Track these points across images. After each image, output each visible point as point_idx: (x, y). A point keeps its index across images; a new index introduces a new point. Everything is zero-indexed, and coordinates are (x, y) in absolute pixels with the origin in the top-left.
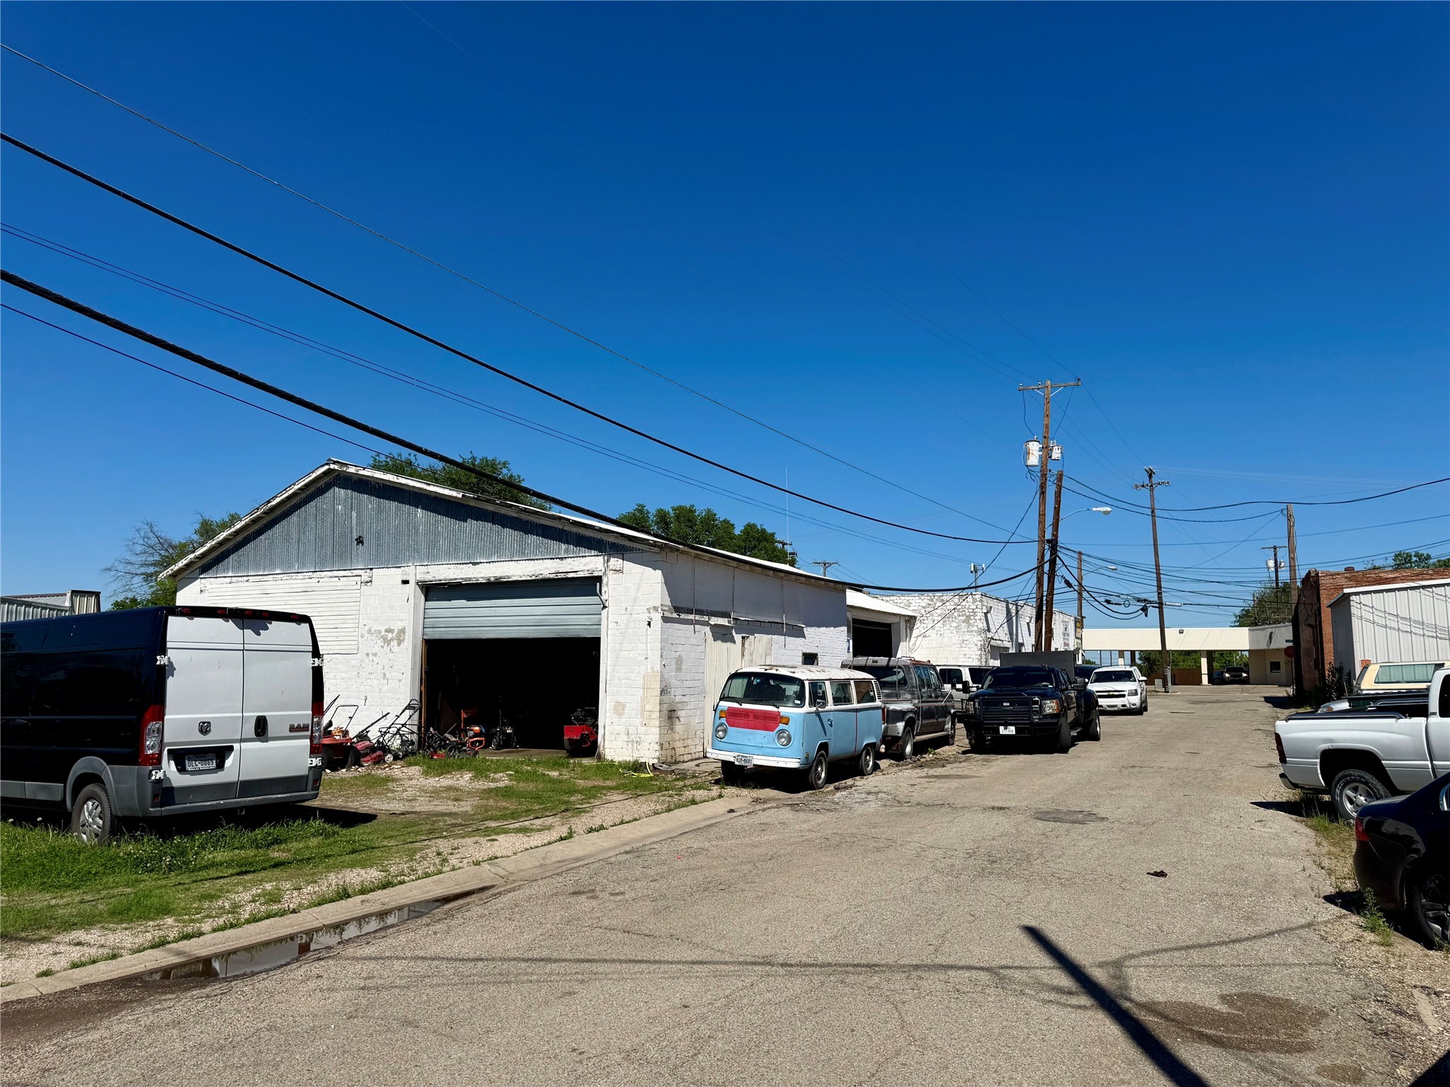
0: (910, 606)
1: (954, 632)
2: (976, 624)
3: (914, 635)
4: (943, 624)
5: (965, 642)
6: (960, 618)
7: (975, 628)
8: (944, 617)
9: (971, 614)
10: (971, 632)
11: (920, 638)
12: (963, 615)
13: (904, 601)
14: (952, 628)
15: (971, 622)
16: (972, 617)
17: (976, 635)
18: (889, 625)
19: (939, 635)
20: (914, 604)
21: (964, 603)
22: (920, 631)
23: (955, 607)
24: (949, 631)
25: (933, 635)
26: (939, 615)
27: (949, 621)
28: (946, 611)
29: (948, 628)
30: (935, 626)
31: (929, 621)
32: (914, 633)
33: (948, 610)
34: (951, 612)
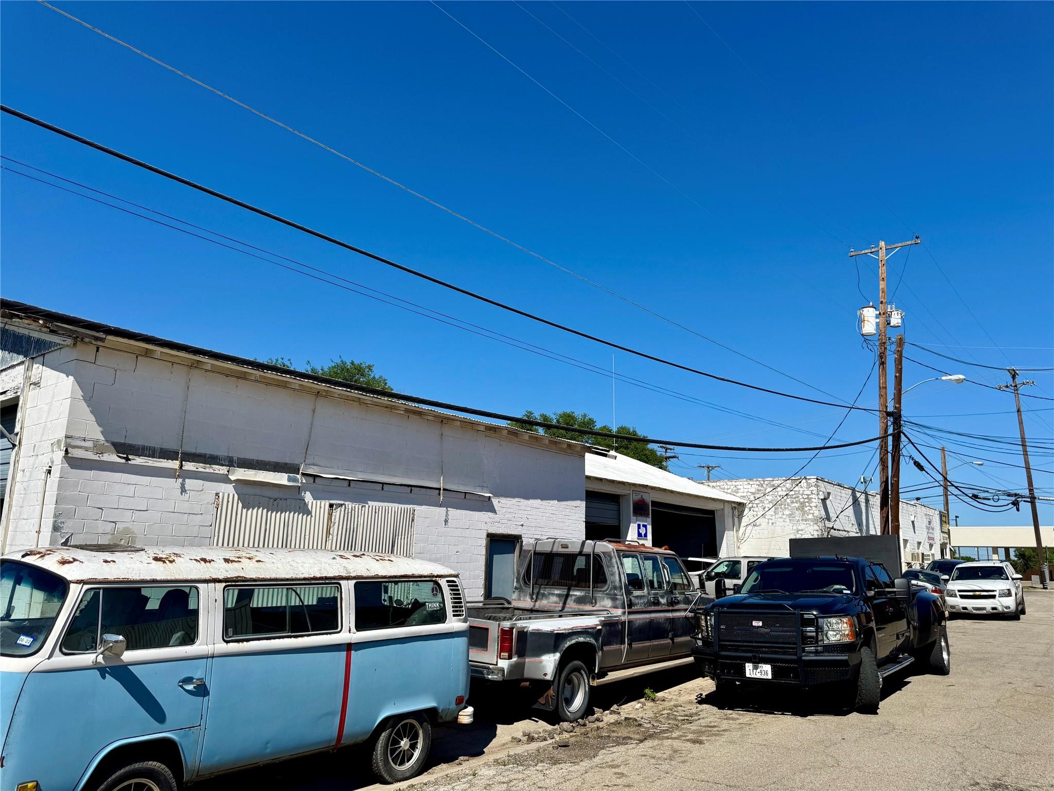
0: (738, 492)
1: (788, 520)
2: (811, 512)
3: (743, 524)
4: (775, 512)
5: (800, 532)
6: (793, 505)
7: (811, 516)
8: (776, 504)
9: (806, 500)
10: (806, 521)
11: (750, 528)
12: (796, 502)
13: (732, 487)
14: (784, 517)
15: (806, 509)
16: (807, 504)
17: (812, 523)
18: (712, 512)
19: (770, 524)
20: (742, 490)
21: (797, 489)
22: (750, 519)
23: (787, 492)
24: (782, 520)
25: (764, 525)
26: (770, 502)
27: (781, 508)
28: (778, 497)
29: (780, 516)
30: (766, 514)
31: (759, 508)
32: (742, 521)
33: (780, 496)
34: (783, 498)
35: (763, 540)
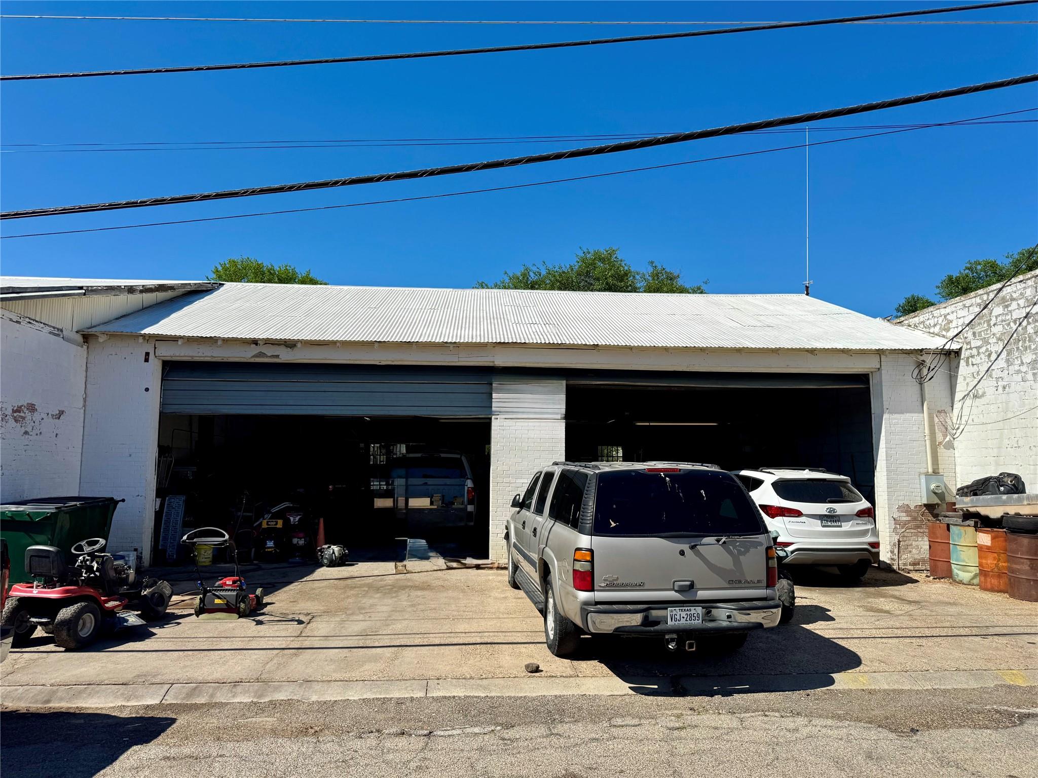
0: (948, 330)
1: (1030, 376)
3: (958, 396)
4: (1007, 361)
8: (1009, 342)
11: (968, 402)
13: (940, 319)
18: (863, 378)
19: (1000, 389)
20: (954, 323)
22: (968, 384)
23: (1028, 310)
24: (1018, 378)
25: (990, 391)
26: (999, 339)
27: (1018, 348)
28: (1012, 324)
29: (1017, 368)
30: (993, 367)
31: (982, 356)
32: (957, 391)
33: (1015, 322)
34: (1020, 324)
35: (989, 426)
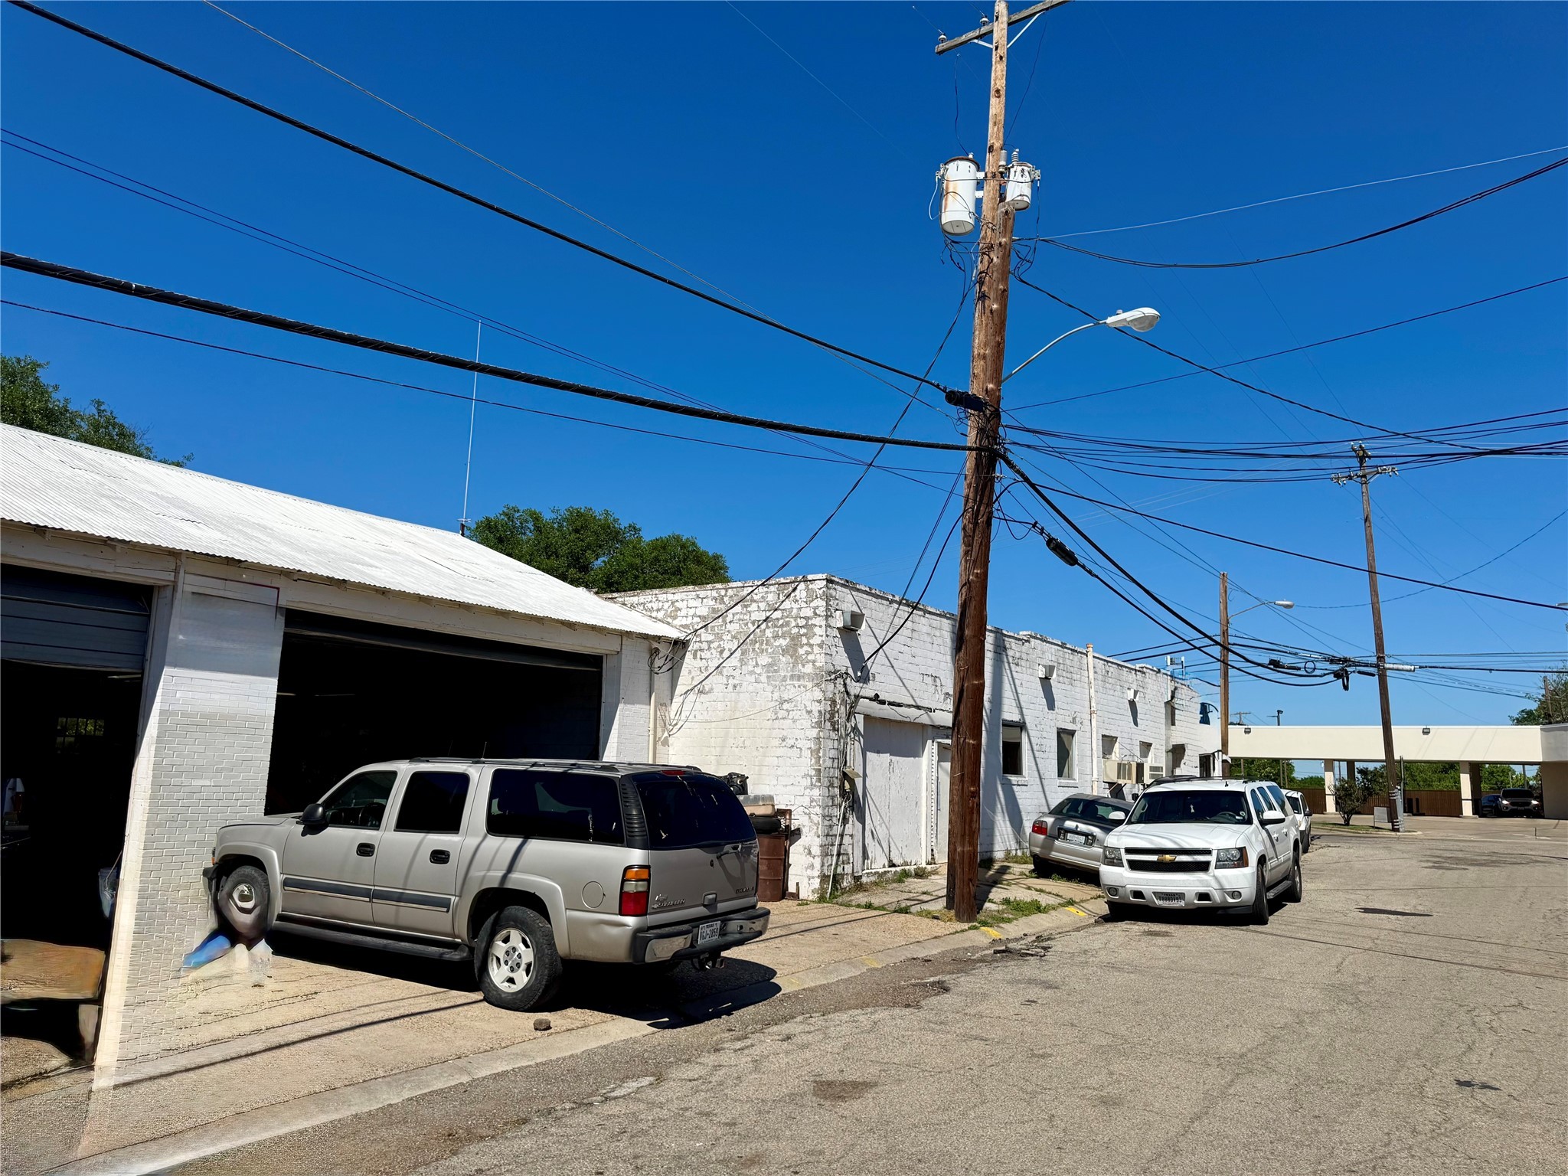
0: (675, 618)
1: (763, 678)
2: (811, 657)
3: (680, 689)
4: (741, 660)
5: (786, 706)
6: (777, 643)
7: (808, 669)
8: (745, 642)
9: (803, 631)
10: (799, 678)
11: (692, 697)
12: (783, 637)
13: (666, 605)
14: (758, 670)
15: (801, 651)
16: (804, 640)
17: (810, 685)
18: (596, 661)
19: (730, 687)
20: (683, 613)
21: (787, 605)
22: (693, 678)
23: (768, 614)
24: (752, 679)
25: (719, 689)
26: (734, 637)
27: (754, 650)
28: (750, 625)
29: (751, 668)
30: (723, 665)
31: (713, 651)
32: (679, 683)
33: (753, 623)
34: (759, 626)
35: (713, 725)
